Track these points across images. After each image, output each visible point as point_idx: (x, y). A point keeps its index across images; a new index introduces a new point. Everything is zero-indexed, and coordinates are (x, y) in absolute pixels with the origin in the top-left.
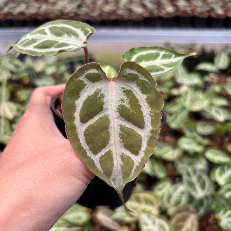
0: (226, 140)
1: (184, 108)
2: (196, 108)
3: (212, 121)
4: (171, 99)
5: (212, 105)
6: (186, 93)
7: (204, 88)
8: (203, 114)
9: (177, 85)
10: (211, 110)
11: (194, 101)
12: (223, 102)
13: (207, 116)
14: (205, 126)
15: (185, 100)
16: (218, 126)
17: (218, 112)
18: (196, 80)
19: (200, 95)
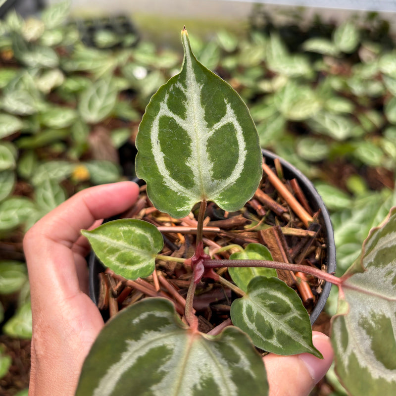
0: (347, 170)
1: (278, 114)
2: (299, 114)
3: (325, 138)
4: (258, 98)
5: (325, 110)
6: (284, 89)
7: (315, 81)
8: (310, 125)
9: (269, 75)
10: (323, 118)
11: (295, 103)
12: (343, 106)
13: (317, 129)
14: (312, 144)
15: (281, 100)
16: (335, 147)
17: (334, 123)
18: (301, 67)
19: (307, 94)
